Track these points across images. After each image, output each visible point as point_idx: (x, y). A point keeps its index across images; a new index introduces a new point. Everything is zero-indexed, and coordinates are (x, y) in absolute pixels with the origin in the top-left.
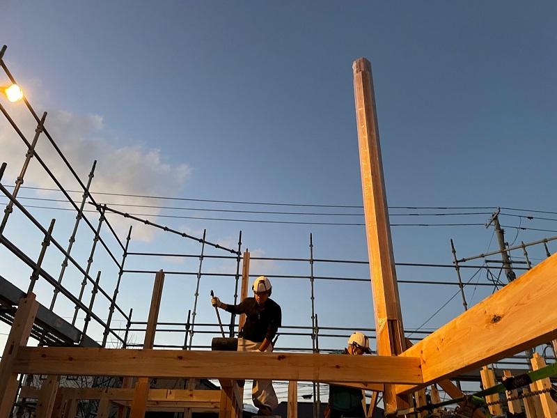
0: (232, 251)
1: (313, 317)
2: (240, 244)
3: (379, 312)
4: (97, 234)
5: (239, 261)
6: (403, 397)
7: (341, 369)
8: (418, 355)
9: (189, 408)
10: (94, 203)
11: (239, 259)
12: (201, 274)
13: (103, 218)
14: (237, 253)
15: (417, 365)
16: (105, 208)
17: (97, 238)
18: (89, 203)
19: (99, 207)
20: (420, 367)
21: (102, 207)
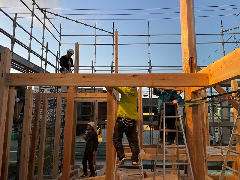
0: (110, 33)
1: (149, 62)
2: (113, 28)
3: (185, 54)
4: (44, 25)
5: (113, 37)
6: (195, 93)
7: (165, 80)
8: (207, 72)
9: (96, 100)
10: (39, 9)
11: (113, 36)
12: (96, 44)
13: (45, 17)
14: (112, 33)
15: (206, 77)
16: (45, 11)
17: (45, 27)
18: (37, 8)
19: (42, 11)
20: (208, 78)
21: (43, 10)
